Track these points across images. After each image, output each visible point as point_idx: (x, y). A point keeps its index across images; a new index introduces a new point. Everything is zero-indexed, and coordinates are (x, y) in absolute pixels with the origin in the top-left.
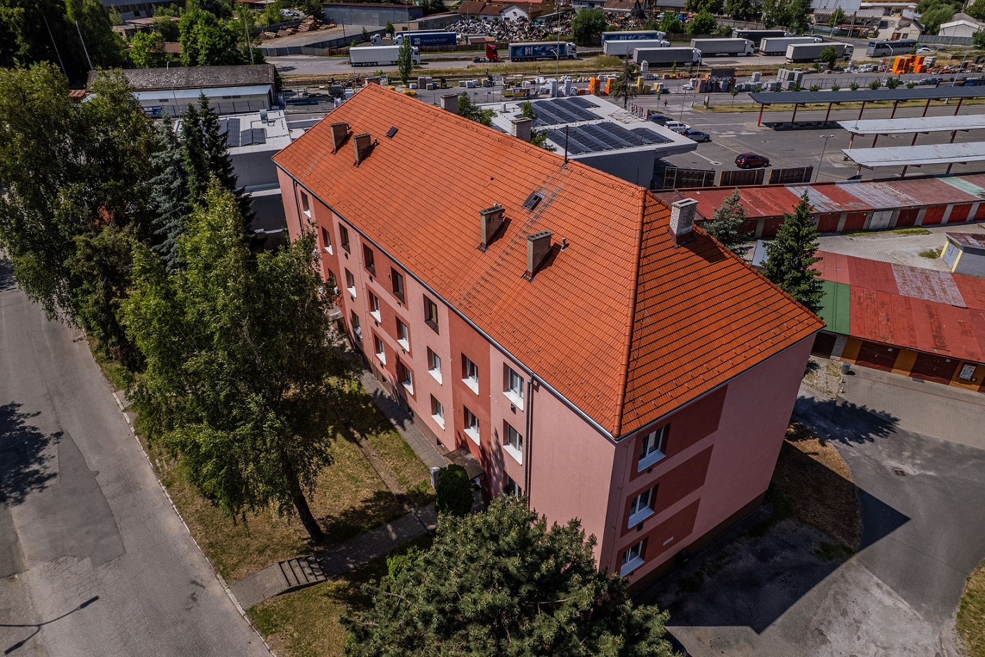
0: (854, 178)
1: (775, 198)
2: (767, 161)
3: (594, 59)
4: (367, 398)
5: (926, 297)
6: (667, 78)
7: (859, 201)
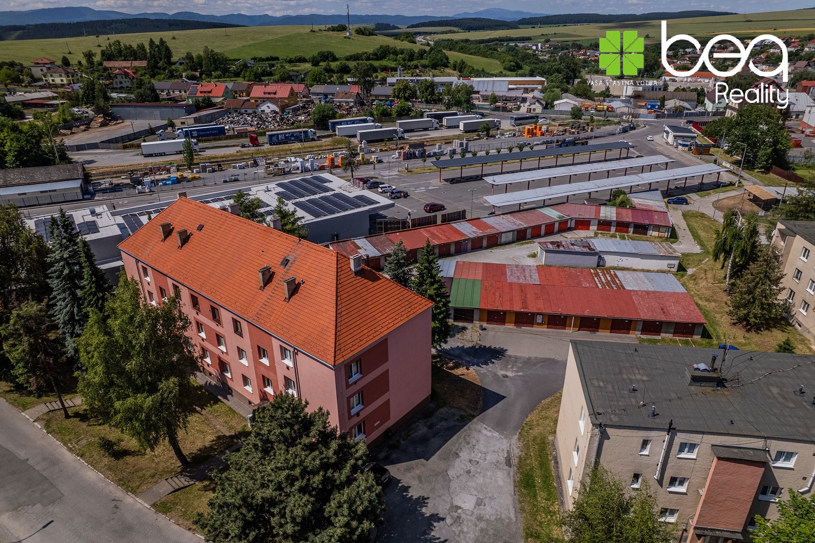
0: (491, 214)
1: (444, 232)
2: (443, 207)
3: (330, 139)
4: (201, 387)
5: (521, 281)
6: (381, 150)
7: (493, 228)
